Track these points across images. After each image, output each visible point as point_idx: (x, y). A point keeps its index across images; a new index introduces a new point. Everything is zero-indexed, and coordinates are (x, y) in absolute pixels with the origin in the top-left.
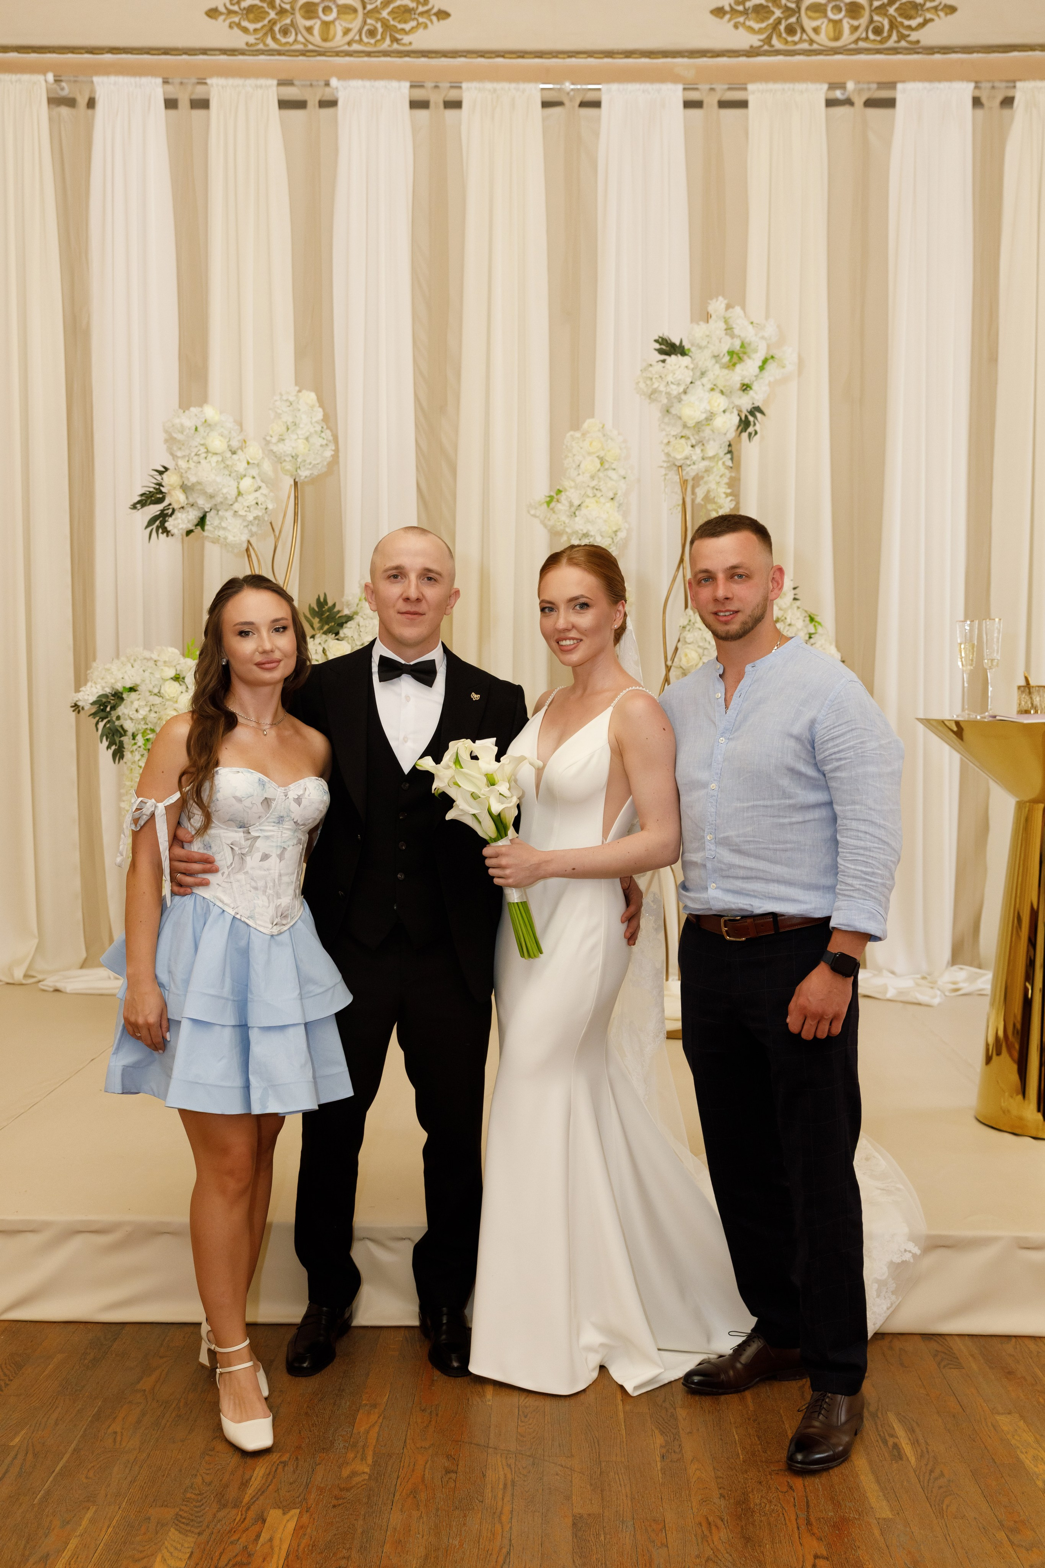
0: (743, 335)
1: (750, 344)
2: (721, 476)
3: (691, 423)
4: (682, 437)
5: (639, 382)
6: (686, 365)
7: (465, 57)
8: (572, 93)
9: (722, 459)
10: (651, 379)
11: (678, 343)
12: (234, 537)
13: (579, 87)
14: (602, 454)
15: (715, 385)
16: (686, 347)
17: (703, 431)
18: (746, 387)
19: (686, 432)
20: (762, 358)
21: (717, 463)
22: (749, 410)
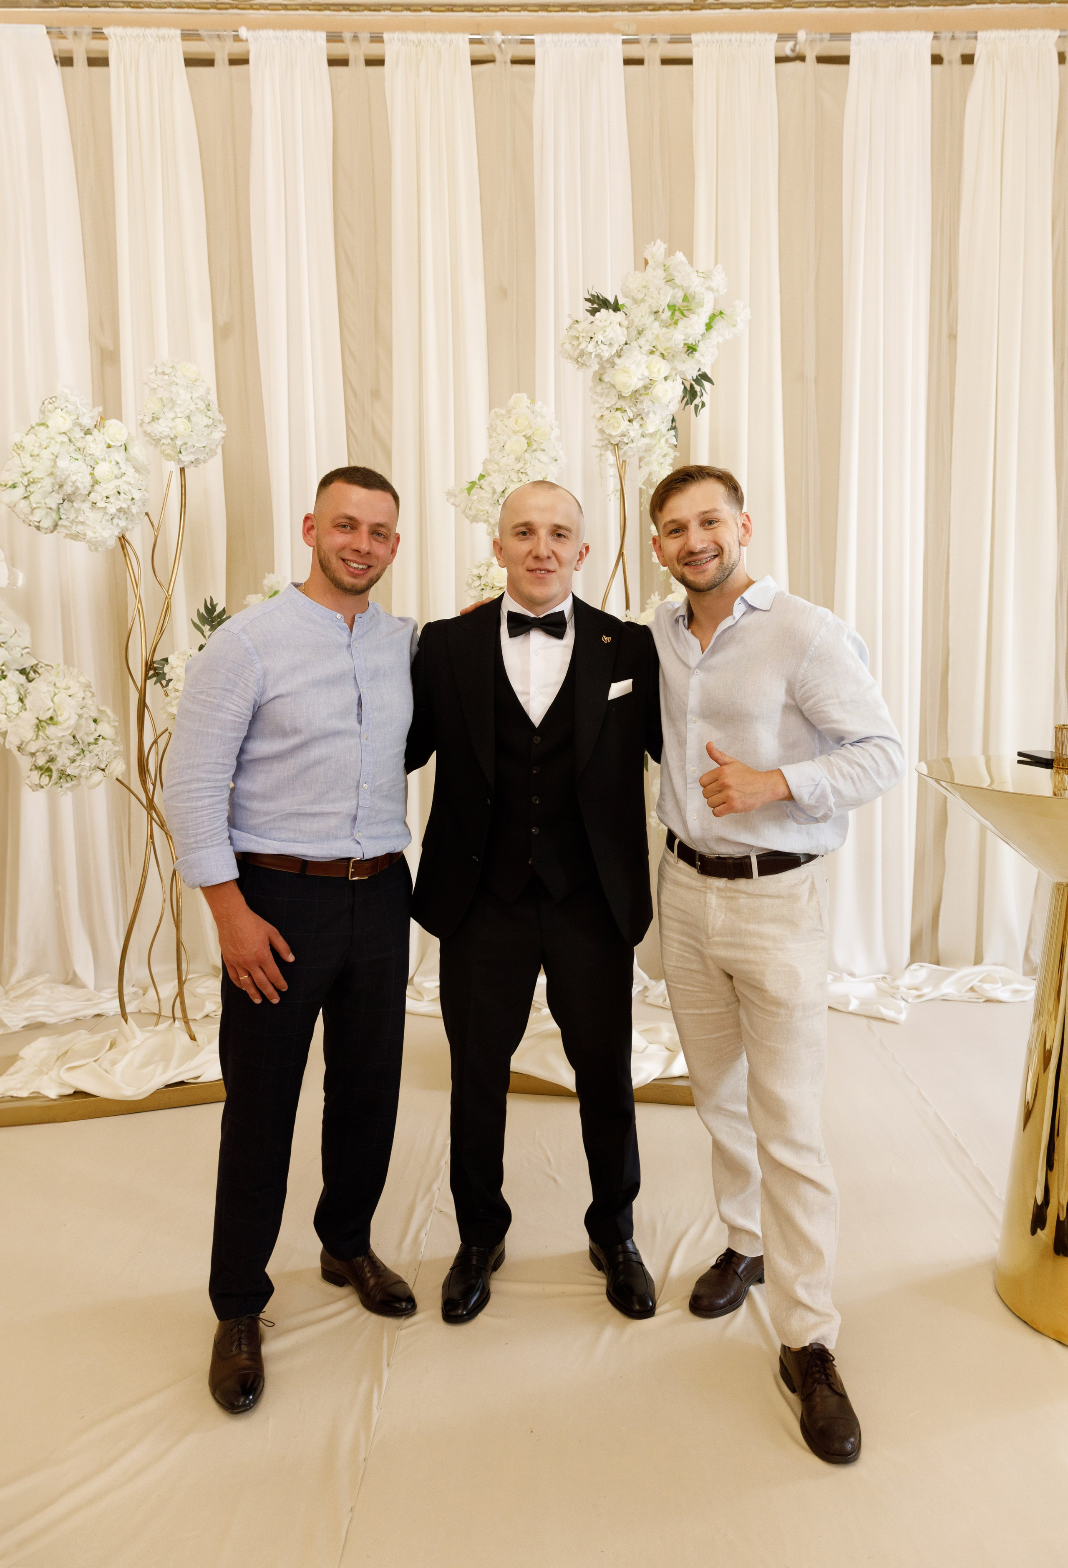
0: (685, 284)
1: (694, 298)
2: (664, 456)
3: (627, 393)
4: (617, 409)
5: (565, 343)
6: (619, 320)
7: (390, 10)
8: (503, 45)
9: (664, 436)
10: (578, 338)
11: (612, 301)
12: (95, 533)
13: (510, 37)
14: (529, 432)
15: (654, 347)
16: (620, 303)
17: (642, 402)
18: (691, 349)
19: (621, 404)
20: (709, 314)
21: (660, 441)
22: (695, 378)
